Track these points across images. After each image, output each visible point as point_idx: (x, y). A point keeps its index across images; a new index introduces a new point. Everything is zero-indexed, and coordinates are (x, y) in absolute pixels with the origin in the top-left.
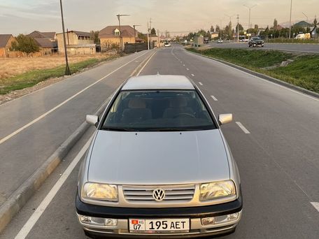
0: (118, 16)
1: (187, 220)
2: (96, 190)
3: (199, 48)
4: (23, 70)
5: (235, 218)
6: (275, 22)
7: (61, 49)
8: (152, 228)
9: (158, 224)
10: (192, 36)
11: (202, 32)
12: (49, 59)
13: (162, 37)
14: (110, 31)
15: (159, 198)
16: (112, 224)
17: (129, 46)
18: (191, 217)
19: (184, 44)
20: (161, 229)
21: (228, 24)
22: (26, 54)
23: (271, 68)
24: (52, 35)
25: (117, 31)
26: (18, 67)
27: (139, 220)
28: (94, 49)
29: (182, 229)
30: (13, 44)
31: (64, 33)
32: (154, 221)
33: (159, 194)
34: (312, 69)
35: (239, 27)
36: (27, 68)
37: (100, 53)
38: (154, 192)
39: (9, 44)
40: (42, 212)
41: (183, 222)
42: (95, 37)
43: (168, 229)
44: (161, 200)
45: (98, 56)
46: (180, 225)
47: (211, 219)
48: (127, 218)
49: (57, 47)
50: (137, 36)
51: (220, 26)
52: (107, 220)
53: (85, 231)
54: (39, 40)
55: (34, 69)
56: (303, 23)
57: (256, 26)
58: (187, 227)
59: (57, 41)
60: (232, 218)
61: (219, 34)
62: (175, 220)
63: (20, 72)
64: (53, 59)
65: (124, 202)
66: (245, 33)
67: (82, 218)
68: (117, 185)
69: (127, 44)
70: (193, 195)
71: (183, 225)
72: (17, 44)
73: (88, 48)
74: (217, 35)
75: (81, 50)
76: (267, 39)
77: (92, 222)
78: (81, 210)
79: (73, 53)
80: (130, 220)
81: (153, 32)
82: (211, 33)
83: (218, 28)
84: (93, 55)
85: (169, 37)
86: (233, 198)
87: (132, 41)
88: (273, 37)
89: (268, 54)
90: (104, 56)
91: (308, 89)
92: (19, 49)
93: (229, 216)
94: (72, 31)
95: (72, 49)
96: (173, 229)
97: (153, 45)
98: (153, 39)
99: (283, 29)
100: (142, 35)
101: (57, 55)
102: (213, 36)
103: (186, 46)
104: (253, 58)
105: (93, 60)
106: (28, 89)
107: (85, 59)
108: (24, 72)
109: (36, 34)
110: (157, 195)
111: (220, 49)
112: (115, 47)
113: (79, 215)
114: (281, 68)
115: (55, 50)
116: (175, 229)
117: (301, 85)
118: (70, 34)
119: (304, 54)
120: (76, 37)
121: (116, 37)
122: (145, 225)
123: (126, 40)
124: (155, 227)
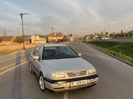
0: (52, 28)
1: (87, 80)
7: (33, 42)
14: (52, 35)
16: (64, 85)
17: (59, 40)
20: (80, 84)
22: (19, 43)
24: (30, 36)
25: (55, 34)
27: (73, 82)
28: (46, 42)
29: (85, 83)
30: (14, 40)
32: (78, 82)
38: (76, 73)
39: (13, 40)
42: (46, 37)
43: (82, 84)
44: (78, 75)
48: (70, 82)
49: (31, 41)
54: (25, 38)
57: (114, 33)
58: (87, 83)
59: (31, 39)
62: (83, 81)
68: (65, 72)
72: (16, 40)
75: (40, 42)
77: (57, 86)
80: (71, 82)
82: (95, 35)
87: (62, 38)
88: (120, 37)
89: (111, 43)
92: (16, 42)
94: (37, 35)
95: (37, 42)
97: (69, 40)
98: (70, 38)
101: (31, 44)
112: (54, 41)
118: (36, 36)
120: (39, 37)
121: (55, 37)
122: (75, 83)
123: (59, 38)
124: (78, 84)
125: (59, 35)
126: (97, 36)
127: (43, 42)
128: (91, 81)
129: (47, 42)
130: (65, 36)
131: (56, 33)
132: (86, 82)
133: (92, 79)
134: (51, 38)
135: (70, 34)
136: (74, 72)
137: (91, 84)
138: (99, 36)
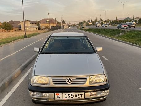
0: (48, 13)
1: (83, 93)
2: (38, 80)
3: (84, 28)
4: (5, 37)
6: (116, 18)
7: (23, 28)
8: (66, 98)
9: (69, 95)
10: (80, 23)
11: (85, 22)
12: (17, 32)
13: (67, 24)
14: (44, 21)
15: (69, 83)
16: (46, 95)
18: (85, 92)
19: (77, 27)
20: (70, 98)
21: (96, 19)
22: (7, 30)
23: (115, 36)
24: (19, 22)
25: (48, 21)
26: (3, 36)
28: (38, 29)
30: (1, 26)
31: (24, 21)
32: (67, 94)
33: (69, 80)
34: (133, 36)
35: (101, 20)
36: (7, 36)
37: (40, 30)
38: (67, 80)
40: (12, 93)
41: (81, 94)
42: (38, 24)
43: (74, 98)
44: (71, 83)
45: (39, 31)
46: (80, 96)
47: (95, 93)
48: (54, 92)
49: (21, 28)
50: (56, 23)
51: (92, 19)
52: (44, 94)
53: (33, 100)
54: (13, 24)
55: (10, 36)
56: (128, 18)
57: (108, 20)
59: (21, 25)
60: (105, 93)
61: (92, 23)
62: (77, 93)
63: (4, 38)
64: (19, 33)
65: (52, 85)
66: (104, 22)
67: (31, 93)
68: (49, 77)
69: (52, 26)
70: (86, 81)
71: (81, 96)
72: (3, 26)
73: (35, 28)
74: (91, 23)
75: (31, 29)
76: (113, 25)
77: (36, 95)
78: (31, 89)
79: (28, 30)
81: (64, 22)
82: (89, 22)
83: (92, 20)
84: (37, 31)
85: (70, 24)
86: (105, 83)
87: (54, 25)
88: (116, 24)
89: (114, 30)
90: (42, 31)
91: (133, 43)
92: (4, 28)
93: (103, 91)
94: (28, 21)
95: (28, 29)
96: (76, 98)
97: (63, 27)
98: (64, 24)
99: (120, 20)
100: (59, 23)
101: (21, 31)
102: (90, 24)
103: (78, 28)
104: (107, 32)
105: (37, 33)
106: (7, 44)
107: (33, 33)
108: (6, 38)
109: (12, 22)
110: (69, 81)
111: (93, 29)
112: (47, 27)
113: (30, 92)
114: (120, 36)
115: (20, 29)
116: (78, 98)
117: (130, 42)
118: (27, 22)
119: (129, 30)
120: (29, 23)
121: (47, 23)
122: (63, 96)
124: (68, 97)
129: (39, 29)
134: (43, 24)
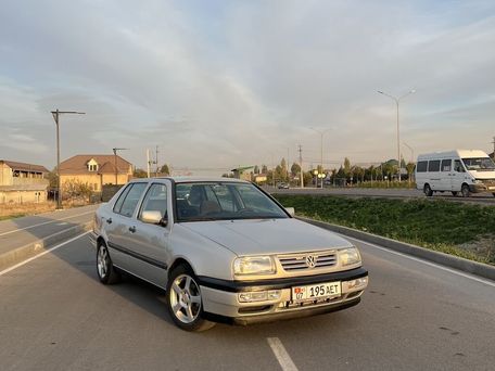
1: (338, 283)
5: (364, 282)
8: (313, 295)
9: (317, 290)
15: (312, 265)
18: (342, 280)
20: (319, 295)
21: (280, 164)
25: (92, 163)
27: (302, 288)
28: (44, 195)
29: (336, 293)
32: (314, 287)
33: (311, 260)
38: (307, 259)
41: (336, 286)
43: (325, 294)
44: (314, 266)
46: (334, 289)
48: (290, 287)
51: (267, 165)
56: (392, 162)
58: (339, 292)
60: (357, 283)
62: (329, 284)
65: (282, 273)
68: (271, 256)
70: (335, 260)
73: (31, 193)
80: (293, 289)
82: (255, 175)
94: (3, 162)
96: (329, 294)
102: (259, 179)
116: (331, 294)
120: (9, 172)
121: (90, 173)
122: (307, 293)
123: (109, 179)
124: (315, 293)
125: (109, 164)
126: (265, 179)
127: (29, 197)
128: (350, 287)
129: (53, 195)
130: (140, 174)
131: (97, 158)
132: (336, 289)
133: (354, 282)
134: (70, 177)
135: (160, 165)
136: (299, 258)
137: (349, 297)
138: (270, 176)
